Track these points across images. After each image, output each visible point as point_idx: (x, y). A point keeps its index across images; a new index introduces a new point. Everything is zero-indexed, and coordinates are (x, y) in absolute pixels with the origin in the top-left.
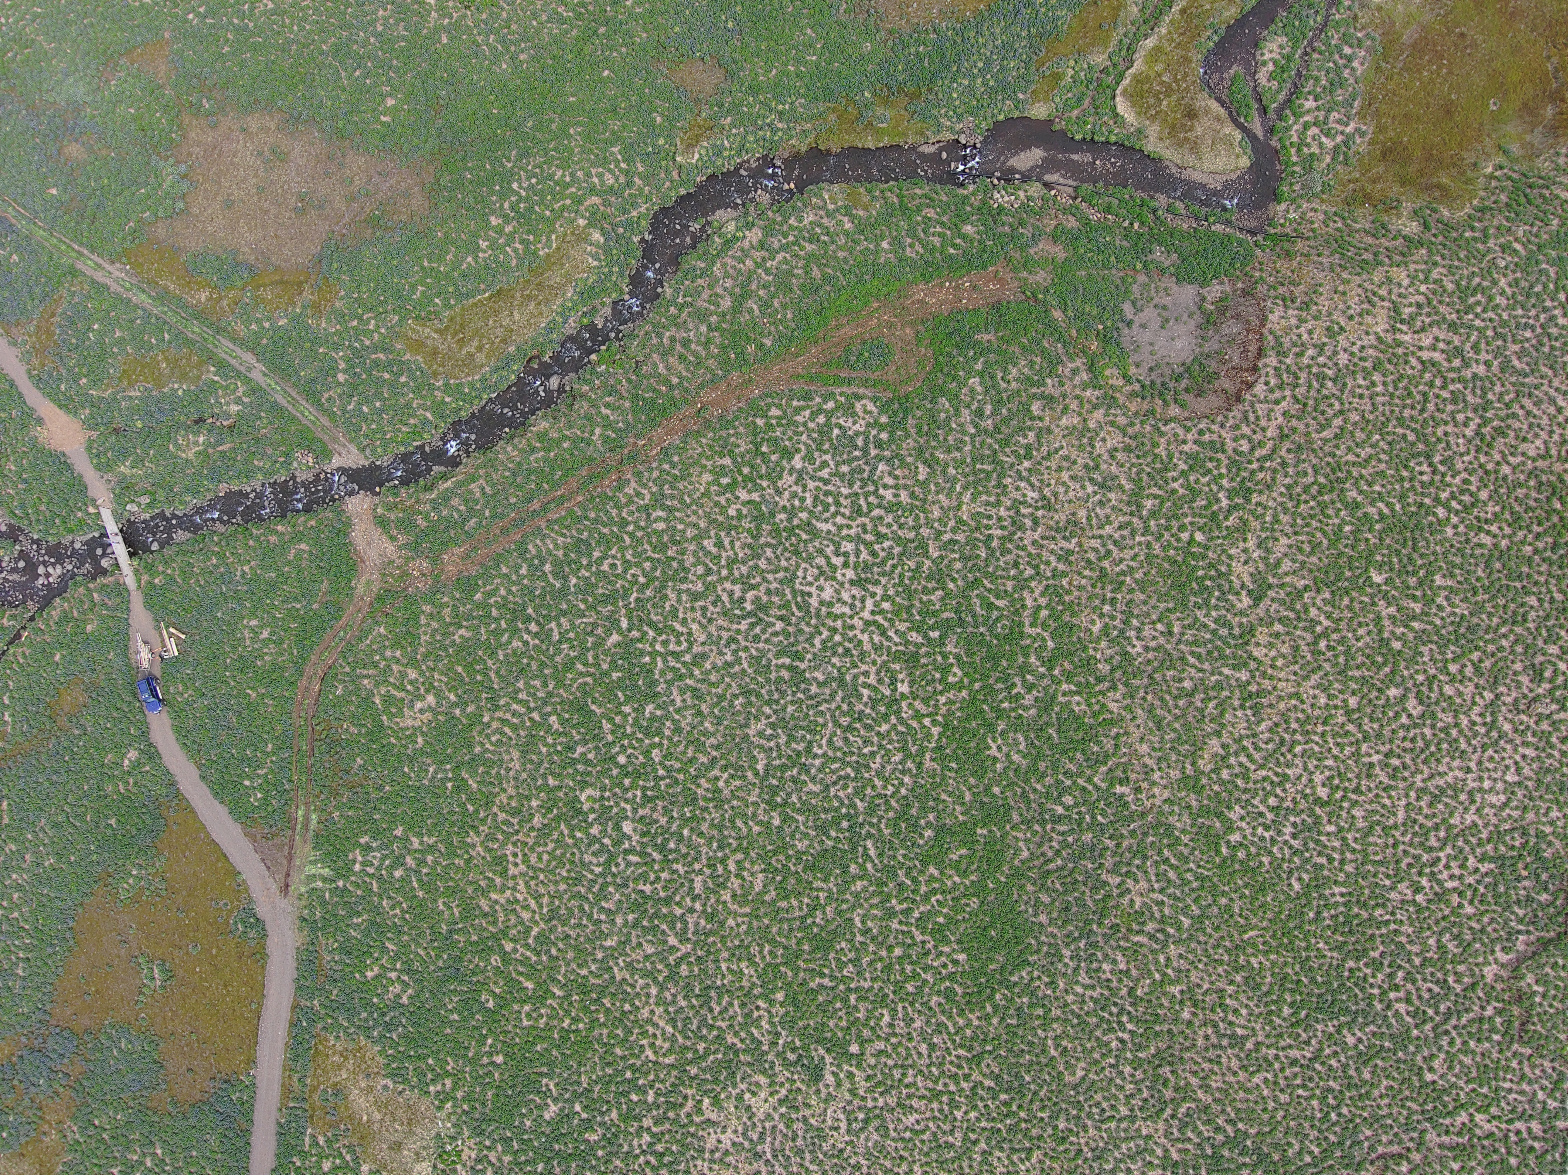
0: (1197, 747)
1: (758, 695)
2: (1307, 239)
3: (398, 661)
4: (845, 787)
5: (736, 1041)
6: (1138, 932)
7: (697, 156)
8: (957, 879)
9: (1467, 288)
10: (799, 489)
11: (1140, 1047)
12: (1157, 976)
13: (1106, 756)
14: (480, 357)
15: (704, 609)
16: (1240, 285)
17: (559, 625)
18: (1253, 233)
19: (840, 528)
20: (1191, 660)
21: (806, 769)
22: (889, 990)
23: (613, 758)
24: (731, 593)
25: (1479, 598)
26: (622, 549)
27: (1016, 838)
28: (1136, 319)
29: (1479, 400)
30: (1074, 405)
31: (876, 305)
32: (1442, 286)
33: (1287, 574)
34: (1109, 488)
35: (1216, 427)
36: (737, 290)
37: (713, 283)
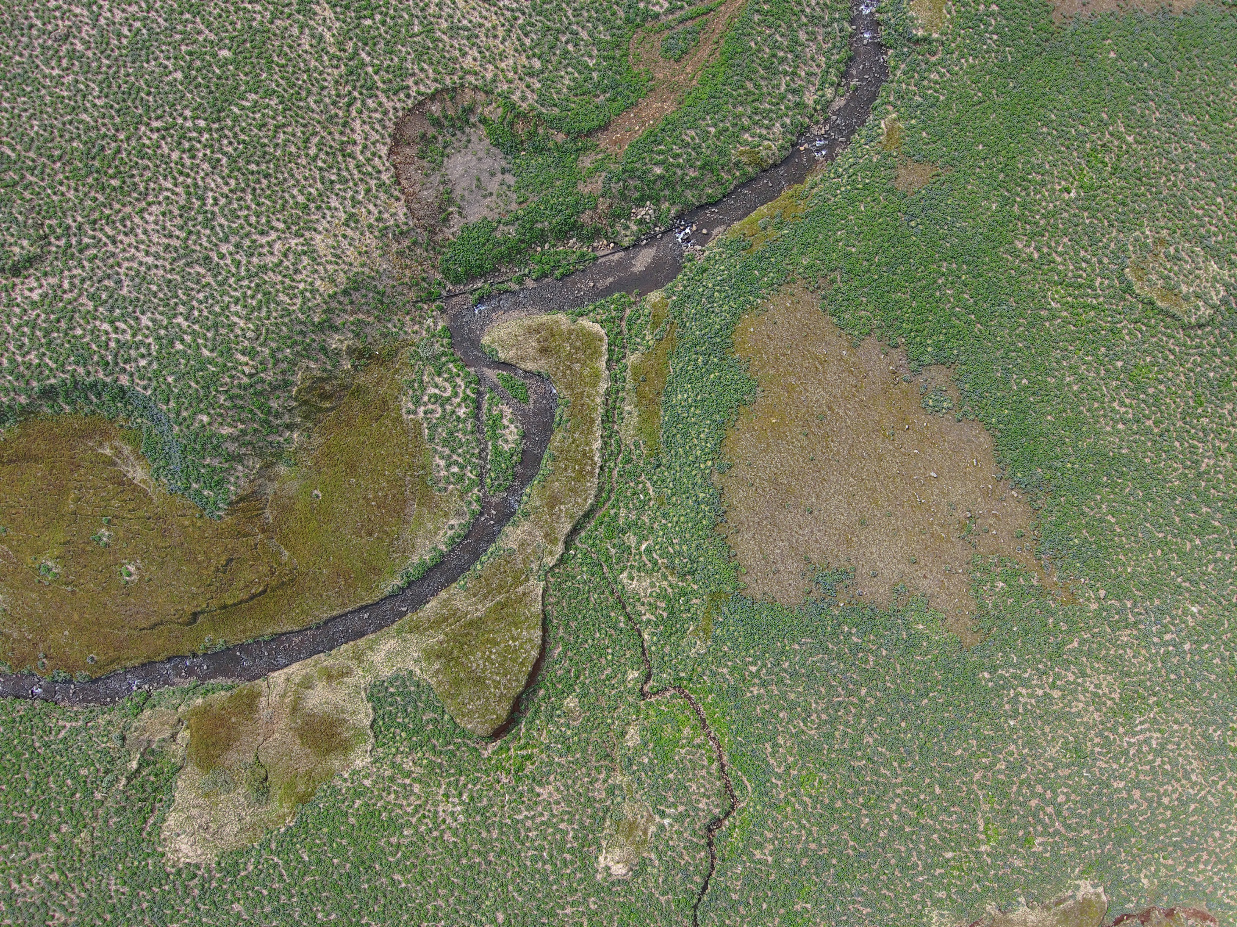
7: (883, 126)
25: (142, 81)
28: (500, 175)
29: (215, 223)
30: (510, 75)
31: (694, 82)
32: (288, 295)
33: (291, 26)
34: (451, 28)
35: (399, 105)
36: (799, 48)
37: (820, 48)
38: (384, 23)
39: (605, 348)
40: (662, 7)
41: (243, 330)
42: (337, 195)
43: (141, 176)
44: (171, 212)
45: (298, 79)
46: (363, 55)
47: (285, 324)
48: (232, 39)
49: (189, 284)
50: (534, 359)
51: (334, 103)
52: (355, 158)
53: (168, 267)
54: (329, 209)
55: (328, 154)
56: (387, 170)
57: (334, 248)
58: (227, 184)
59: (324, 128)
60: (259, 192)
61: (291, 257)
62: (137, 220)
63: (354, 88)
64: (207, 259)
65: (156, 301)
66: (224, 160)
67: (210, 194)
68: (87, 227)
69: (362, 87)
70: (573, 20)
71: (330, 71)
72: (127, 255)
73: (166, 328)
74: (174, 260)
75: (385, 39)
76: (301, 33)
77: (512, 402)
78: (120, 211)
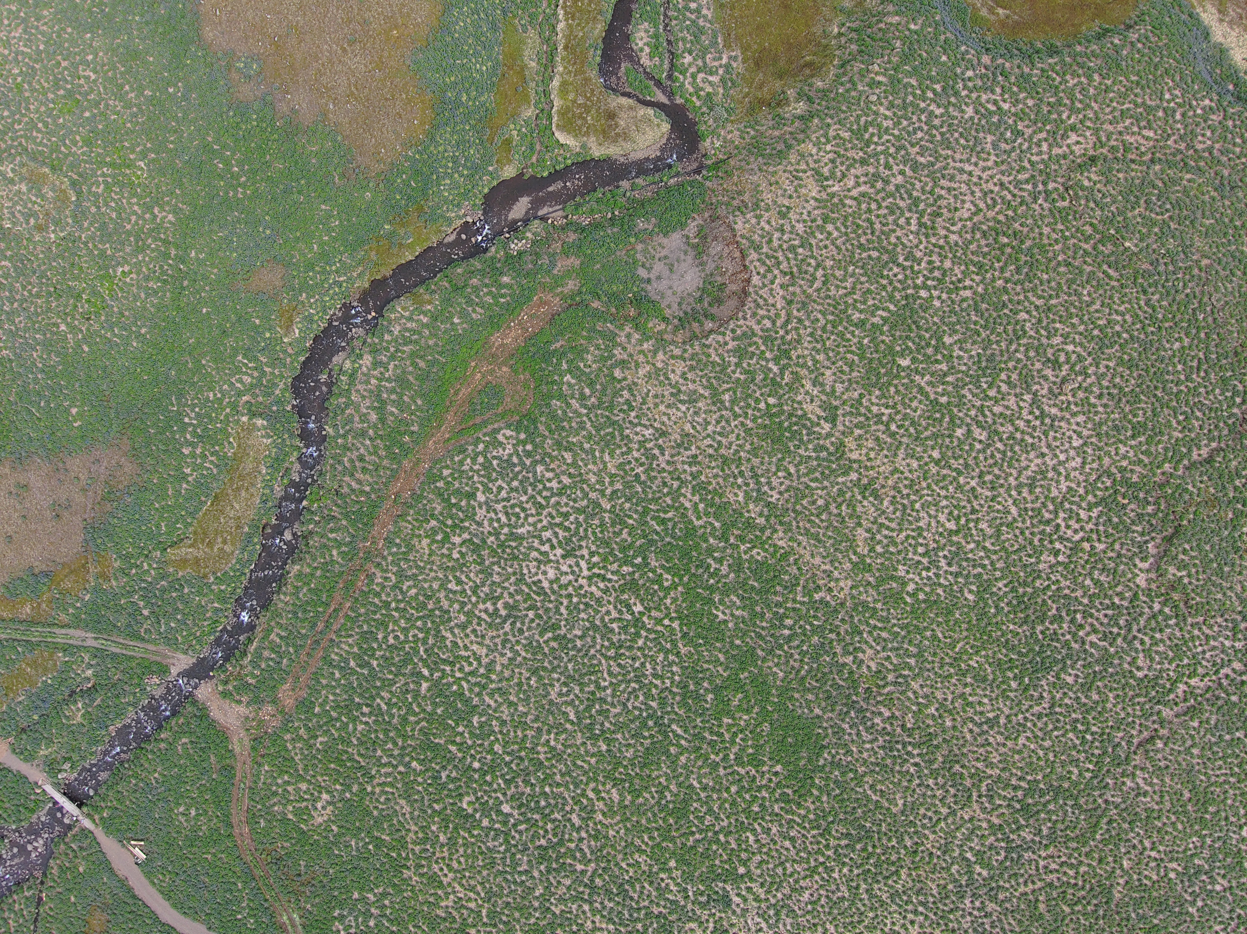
0: (852, 541)
1: (544, 669)
2: (736, 156)
3: (288, 783)
4: (637, 697)
5: (661, 909)
6: (884, 686)
7: (297, 331)
8: (745, 717)
9: (859, 130)
10: (493, 515)
11: (931, 762)
12: (914, 708)
13: (797, 579)
14: (228, 548)
15: (474, 631)
16: (706, 215)
17: (382, 698)
18: (698, 171)
19: (534, 525)
20: (813, 485)
21: (603, 700)
22: (743, 818)
23: (470, 766)
24: (486, 611)
25: (984, 335)
26: (396, 622)
27: (769, 667)
28: (652, 276)
29: (909, 202)
30: (641, 358)
31: (473, 364)
32: (841, 138)
33: (843, 393)
34: (695, 401)
35: (741, 322)
36: (376, 404)
37: (357, 408)
38: (757, 400)
39: (555, 119)
40: (504, 435)
41: (881, 104)
42: (798, 235)
43: (979, 246)
44: (949, 211)
45: (834, 340)
46: (775, 369)
47: (843, 112)
48: (897, 376)
49: (931, 146)
50: (621, 107)
51: (800, 321)
52: (781, 271)
53: (950, 161)
54: (804, 221)
55: (806, 272)
56: (752, 262)
57: (800, 186)
58: (898, 238)
59: (808, 296)
60: (869, 231)
61: (839, 174)
62: (982, 205)
63: (782, 337)
64: (914, 169)
65: (961, 130)
66: (901, 259)
67: (913, 228)
68: (1029, 199)
69: (776, 338)
70: (585, 418)
71: (806, 352)
72: (990, 173)
73: (949, 103)
74: (945, 168)
75: (756, 385)
76: (833, 387)
77: (641, 69)
78: (997, 213)
